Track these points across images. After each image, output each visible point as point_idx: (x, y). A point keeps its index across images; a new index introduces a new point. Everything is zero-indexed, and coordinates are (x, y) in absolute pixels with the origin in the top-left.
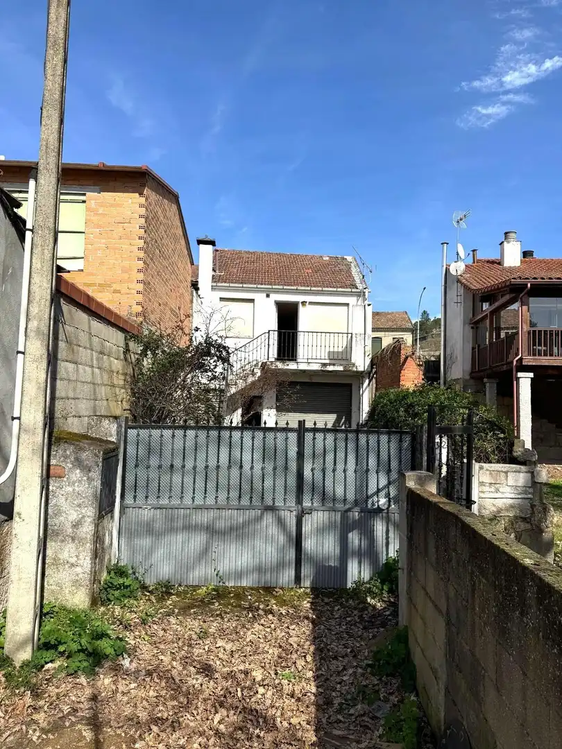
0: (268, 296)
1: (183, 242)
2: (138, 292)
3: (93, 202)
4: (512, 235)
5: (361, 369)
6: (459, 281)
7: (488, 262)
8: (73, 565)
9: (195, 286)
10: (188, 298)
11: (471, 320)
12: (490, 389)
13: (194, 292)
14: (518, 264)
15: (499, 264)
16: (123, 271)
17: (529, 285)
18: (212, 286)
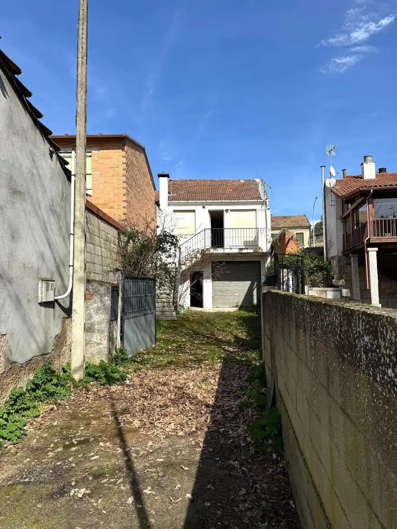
0: (204, 207)
1: (149, 176)
2: (124, 207)
3: (96, 156)
4: (369, 158)
5: (265, 251)
6: (332, 191)
7: (354, 177)
8: (98, 344)
9: (157, 203)
10: (153, 211)
11: (341, 216)
12: (354, 261)
13: (157, 207)
14: (374, 177)
15: (361, 178)
16: (115, 195)
17: (372, 191)
18: (168, 203)
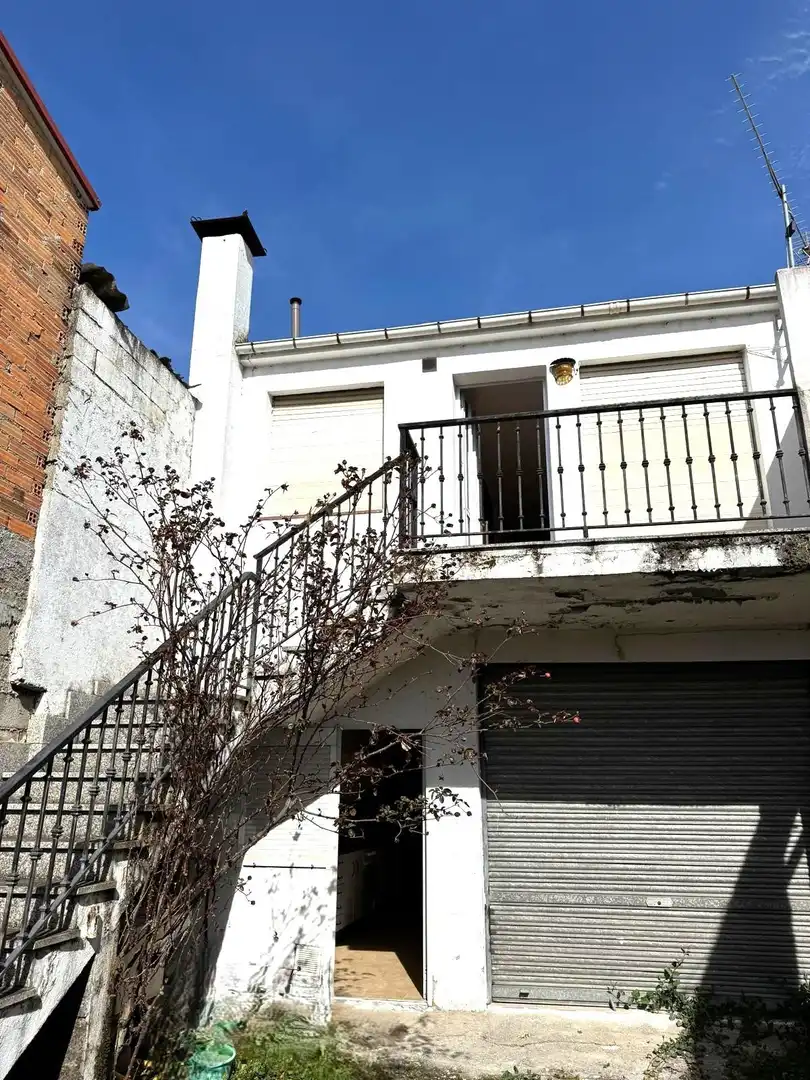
0: (429, 365)
18: (241, 357)
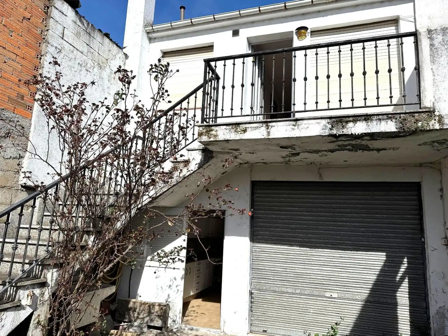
0: (236, 33)
18: (148, 33)
